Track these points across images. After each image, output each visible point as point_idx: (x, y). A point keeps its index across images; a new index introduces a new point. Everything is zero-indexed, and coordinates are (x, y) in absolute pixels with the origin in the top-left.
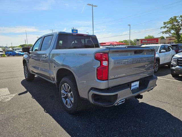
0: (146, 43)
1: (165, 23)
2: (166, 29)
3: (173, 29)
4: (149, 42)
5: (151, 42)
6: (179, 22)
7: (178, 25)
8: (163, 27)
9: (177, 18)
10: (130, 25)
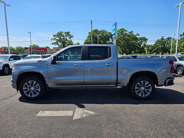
0: (36, 51)
1: (54, 36)
2: (55, 41)
3: (60, 41)
4: (38, 51)
5: (40, 51)
6: (65, 37)
7: (64, 39)
8: (53, 39)
9: (63, 34)
10: (30, 33)
